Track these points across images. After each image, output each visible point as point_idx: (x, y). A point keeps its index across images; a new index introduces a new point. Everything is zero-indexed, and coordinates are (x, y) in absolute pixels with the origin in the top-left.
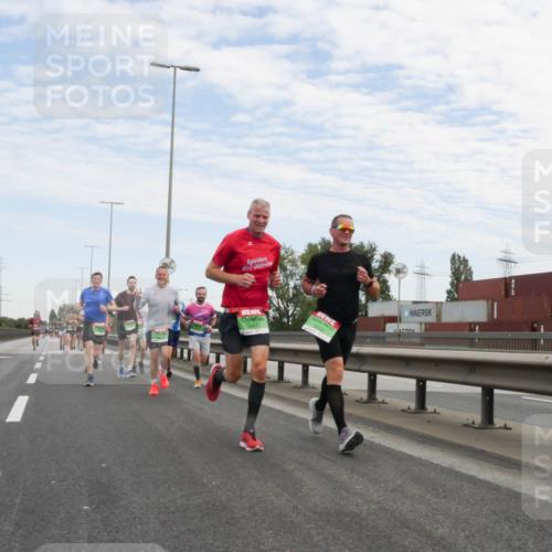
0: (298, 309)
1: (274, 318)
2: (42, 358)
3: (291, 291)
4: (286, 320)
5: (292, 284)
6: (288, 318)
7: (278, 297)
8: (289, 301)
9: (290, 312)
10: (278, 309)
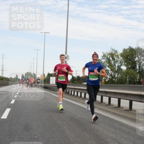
0: (119, 75)
1: (110, 79)
3: (116, 68)
5: (117, 65)
6: (115, 79)
7: (111, 70)
8: (116, 72)
9: (116, 76)
10: (111, 75)
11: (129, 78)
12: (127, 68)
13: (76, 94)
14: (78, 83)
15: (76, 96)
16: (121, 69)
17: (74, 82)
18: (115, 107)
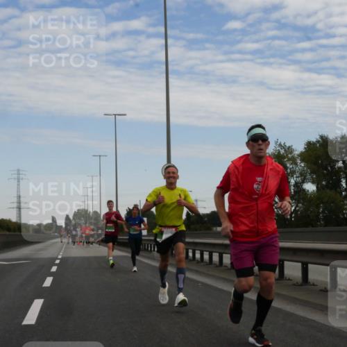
0: (300, 205)
2: (58, 262)
3: (292, 188)
4: (289, 217)
5: (292, 181)
11: (323, 212)
12: (317, 187)
13: (198, 256)
14: (200, 230)
15: (198, 262)
16: (304, 190)
17: (192, 227)
18: (296, 285)
